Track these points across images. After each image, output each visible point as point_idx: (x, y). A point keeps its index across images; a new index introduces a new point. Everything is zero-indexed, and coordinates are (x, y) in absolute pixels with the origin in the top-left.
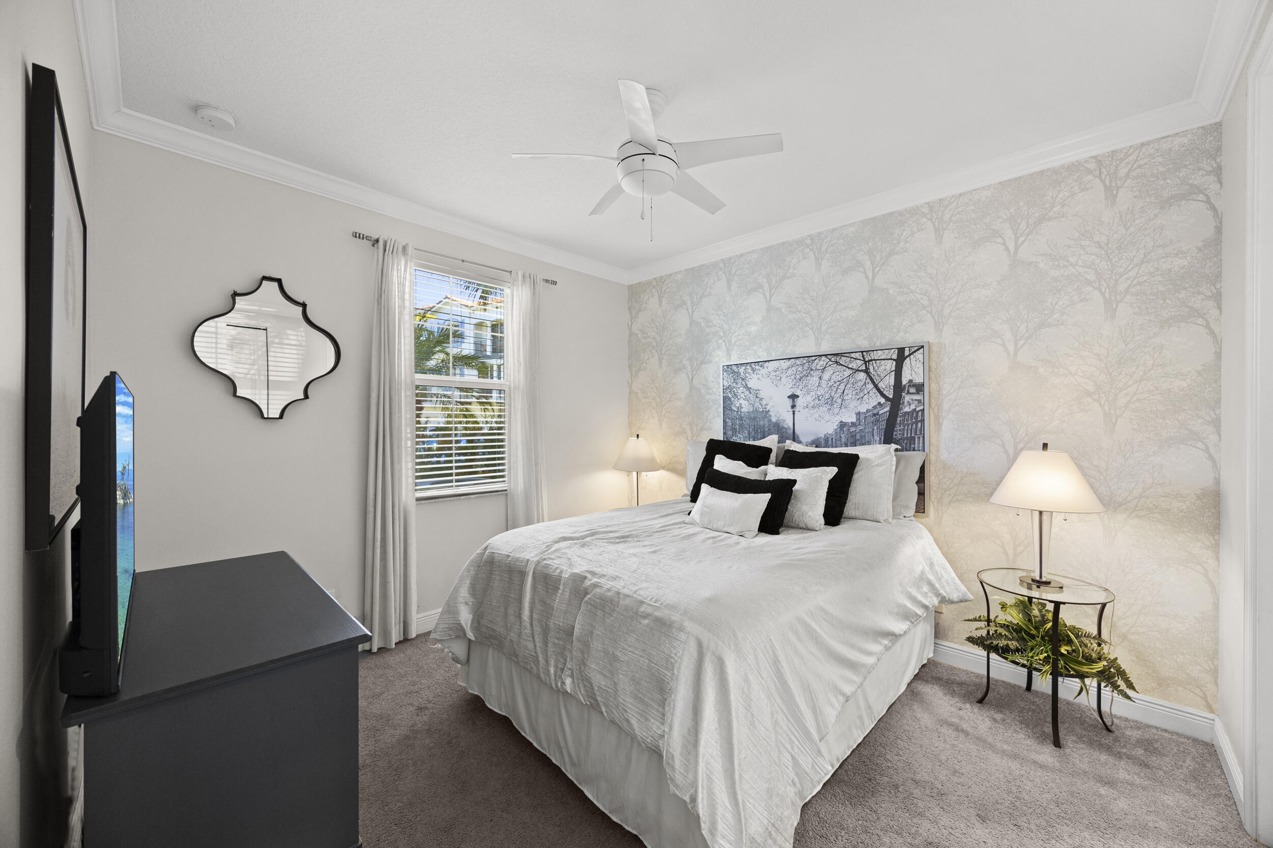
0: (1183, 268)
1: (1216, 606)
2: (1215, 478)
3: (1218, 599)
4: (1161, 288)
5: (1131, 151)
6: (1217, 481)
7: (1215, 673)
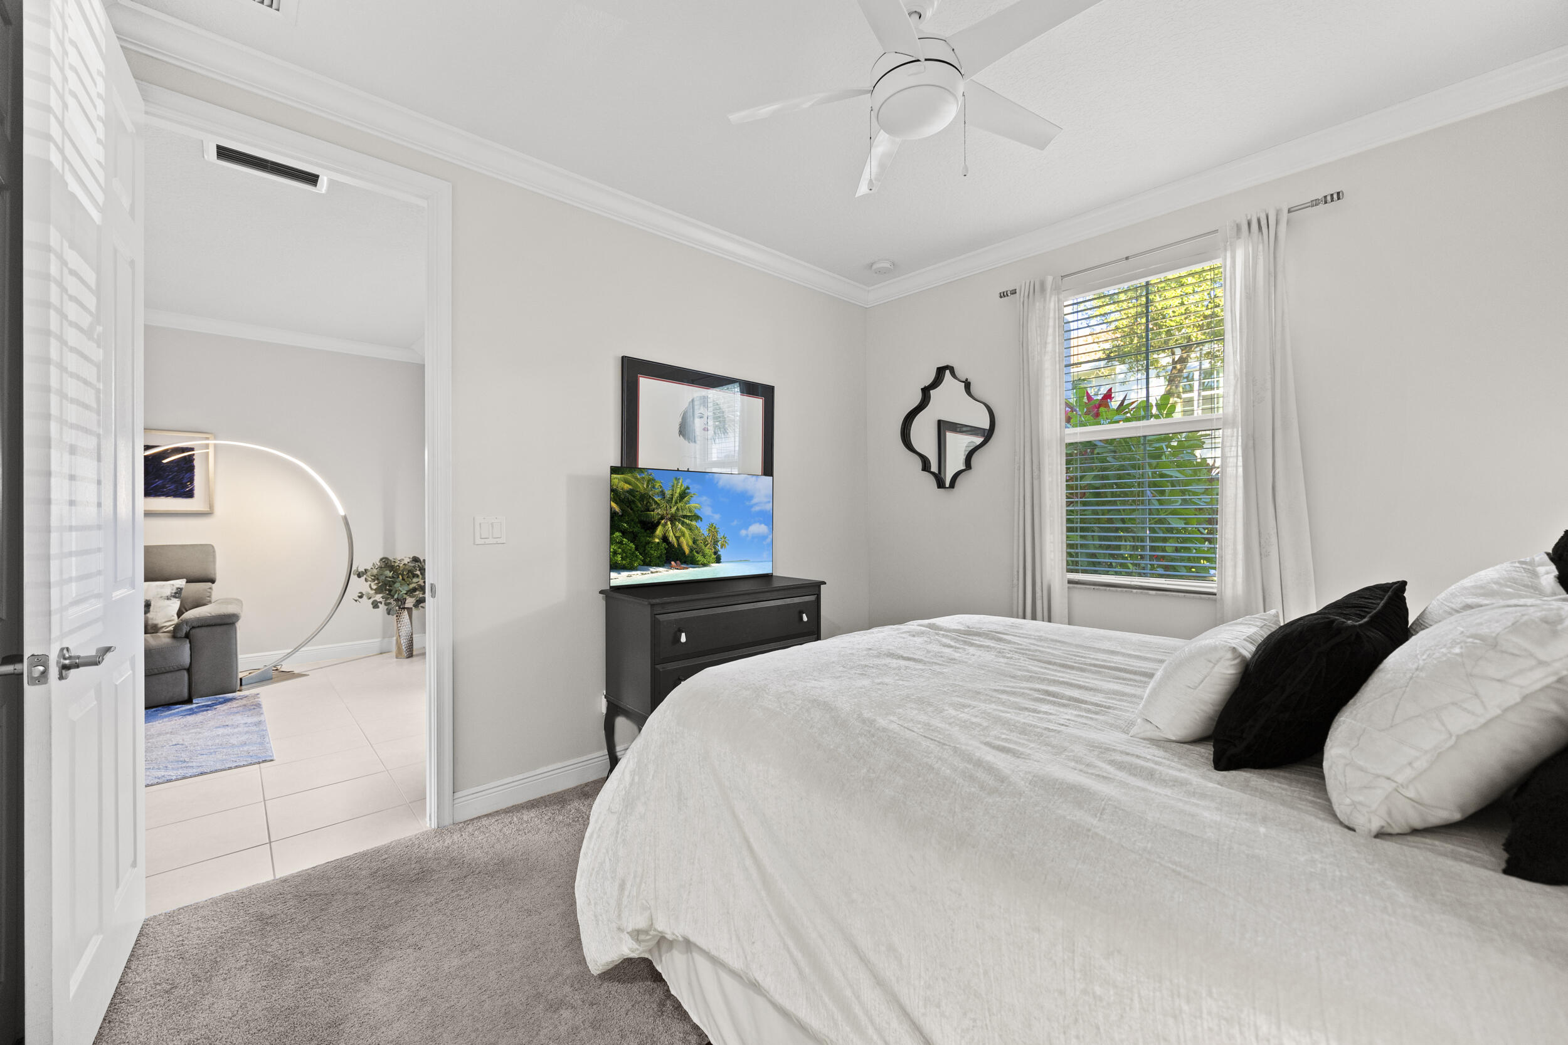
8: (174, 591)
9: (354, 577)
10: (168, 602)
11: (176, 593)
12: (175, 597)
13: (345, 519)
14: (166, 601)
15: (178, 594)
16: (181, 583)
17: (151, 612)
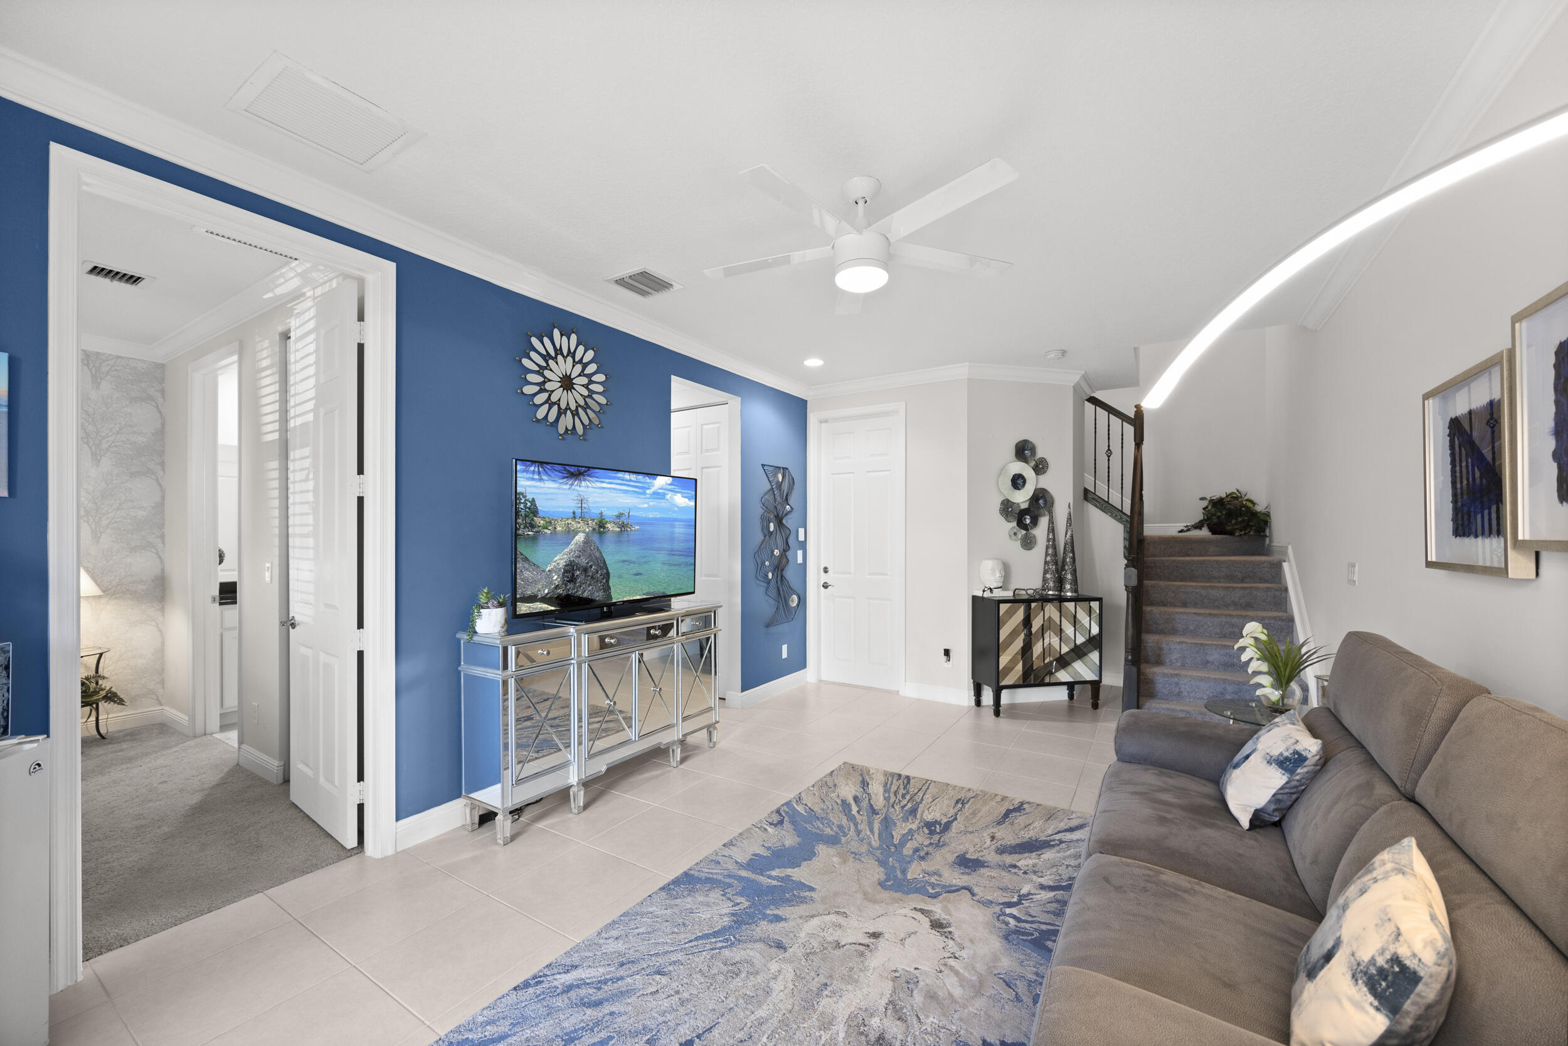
0: (143, 443)
1: (163, 643)
2: (162, 569)
3: (164, 639)
4: (130, 452)
5: (110, 358)
6: (163, 571)
7: (162, 682)
8: (1381, 962)
15: (1387, 976)
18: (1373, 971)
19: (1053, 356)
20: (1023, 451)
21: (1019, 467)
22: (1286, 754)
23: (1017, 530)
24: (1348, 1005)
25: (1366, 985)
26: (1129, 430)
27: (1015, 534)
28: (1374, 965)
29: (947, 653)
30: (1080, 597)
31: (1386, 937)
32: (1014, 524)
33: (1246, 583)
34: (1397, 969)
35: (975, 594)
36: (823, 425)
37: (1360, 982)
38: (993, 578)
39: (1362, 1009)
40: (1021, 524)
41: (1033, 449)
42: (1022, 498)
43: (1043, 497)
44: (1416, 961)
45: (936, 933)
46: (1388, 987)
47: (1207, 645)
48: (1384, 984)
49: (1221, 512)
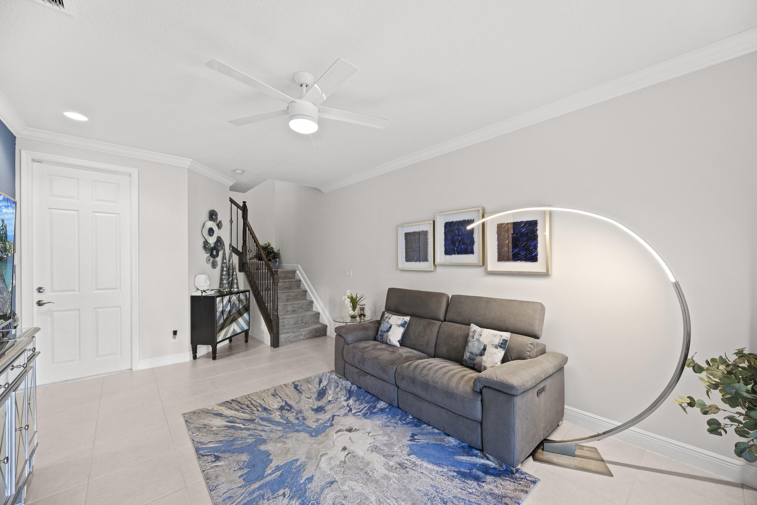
8: (501, 342)
9: (688, 370)
10: (495, 350)
11: (502, 344)
12: (501, 347)
13: (676, 285)
14: (495, 348)
15: (503, 344)
16: (506, 335)
17: (485, 355)
18: (500, 344)
19: (240, 172)
20: (213, 215)
21: (211, 224)
22: (403, 323)
23: (210, 258)
24: (498, 353)
25: (500, 347)
26: (240, 212)
27: (209, 260)
28: (500, 343)
29: (175, 333)
30: (240, 291)
31: (499, 338)
32: (208, 255)
33: (285, 279)
34: (504, 341)
35: (192, 295)
36: (35, 164)
37: (498, 348)
38: (205, 285)
39: (501, 352)
40: (212, 255)
41: (216, 215)
42: (212, 241)
43: (220, 241)
44: (507, 338)
45: (353, 432)
46: (504, 345)
47: (288, 304)
48: (503, 345)
49: (266, 252)
